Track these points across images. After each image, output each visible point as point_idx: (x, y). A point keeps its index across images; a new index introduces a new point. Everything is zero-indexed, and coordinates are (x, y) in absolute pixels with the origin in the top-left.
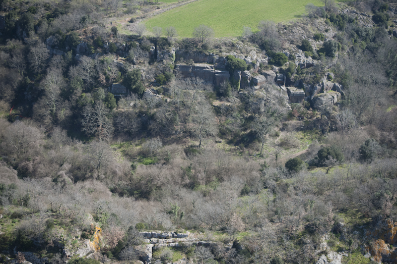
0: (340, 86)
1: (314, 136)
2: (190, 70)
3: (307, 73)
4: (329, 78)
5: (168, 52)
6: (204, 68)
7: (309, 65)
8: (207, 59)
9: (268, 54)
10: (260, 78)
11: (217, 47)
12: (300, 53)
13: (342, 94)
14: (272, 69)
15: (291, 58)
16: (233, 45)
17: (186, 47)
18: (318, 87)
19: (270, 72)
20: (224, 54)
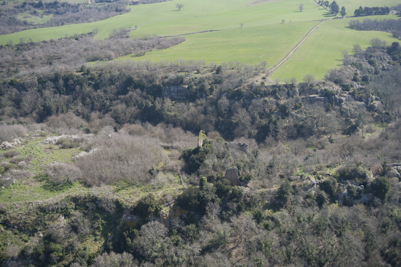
0: (379, 98)
1: (379, 125)
2: (308, 99)
3: (362, 93)
4: (373, 95)
5: (295, 91)
6: (315, 97)
7: (361, 89)
8: (314, 92)
9: (340, 85)
10: (344, 99)
11: (317, 85)
12: (355, 83)
13: (381, 102)
14: (345, 93)
15: (352, 86)
16: (324, 83)
17: (303, 87)
18: (371, 100)
19: (345, 95)
20: (323, 88)
